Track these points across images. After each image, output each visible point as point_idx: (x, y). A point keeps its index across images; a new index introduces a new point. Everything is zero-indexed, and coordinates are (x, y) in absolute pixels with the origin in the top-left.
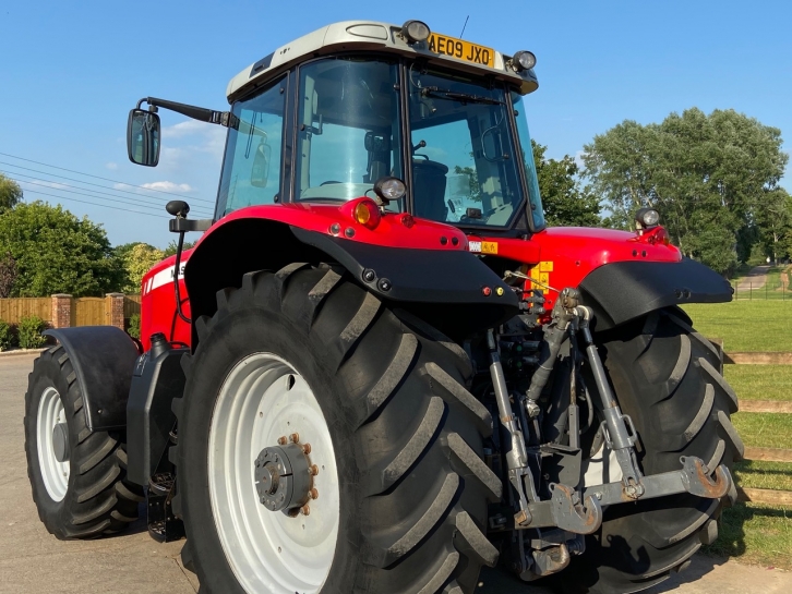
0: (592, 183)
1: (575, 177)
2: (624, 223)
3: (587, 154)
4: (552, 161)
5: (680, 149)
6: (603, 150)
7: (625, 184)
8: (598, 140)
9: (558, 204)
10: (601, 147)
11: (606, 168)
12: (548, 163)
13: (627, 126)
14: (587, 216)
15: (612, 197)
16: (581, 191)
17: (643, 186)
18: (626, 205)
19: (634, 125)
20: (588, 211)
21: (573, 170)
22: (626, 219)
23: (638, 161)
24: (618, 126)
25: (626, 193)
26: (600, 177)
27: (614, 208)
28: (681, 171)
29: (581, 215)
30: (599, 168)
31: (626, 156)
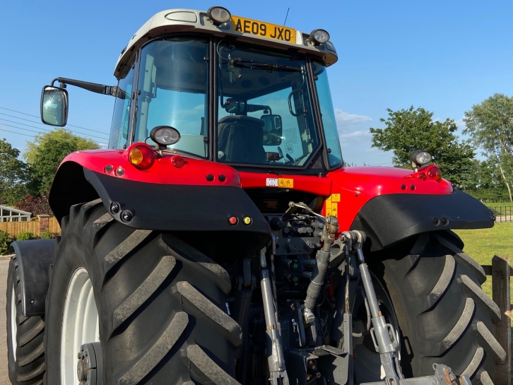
0: (471, 138)
1: (454, 133)
2: (497, 165)
3: (468, 118)
4: (437, 122)
6: (479, 115)
7: (496, 137)
8: (476, 108)
9: (443, 152)
10: (478, 113)
11: (482, 127)
12: (436, 124)
13: (497, 98)
14: (464, 160)
15: (486, 147)
16: (460, 142)
17: (510, 139)
18: (498, 152)
19: (502, 97)
20: (465, 157)
21: (453, 128)
22: (497, 162)
23: (505, 122)
24: (491, 98)
25: (497, 144)
26: (477, 133)
27: (489, 155)
29: (460, 159)
30: (476, 127)
31: (496, 119)
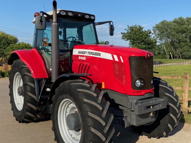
0: (155, 36)
1: (151, 34)
2: (163, 46)
3: (154, 29)
4: (145, 30)
5: (177, 27)
6: (158, 28)
7: (163, 36)
8: (157, 25)
9: (146, 41)
11: (158, 32)
12: (144, 31)
13: (164, 22)
14: (154, 44)
15: (160, 39)
16: (152, 38)
17: (168, 37)
18: (163, 41)
19: (166, 21)
20: (154, 43)
21: (150, 33)
22: (163, 45)
23: (167, 30)
24: (162, 21)
25: (163, 38)
26: (157, 34)
27: (160, 42)
28: (177, 33)
29: (152, 44)
30: (156, 32)
31: (164, 29)
